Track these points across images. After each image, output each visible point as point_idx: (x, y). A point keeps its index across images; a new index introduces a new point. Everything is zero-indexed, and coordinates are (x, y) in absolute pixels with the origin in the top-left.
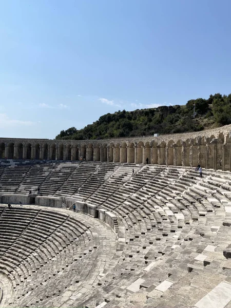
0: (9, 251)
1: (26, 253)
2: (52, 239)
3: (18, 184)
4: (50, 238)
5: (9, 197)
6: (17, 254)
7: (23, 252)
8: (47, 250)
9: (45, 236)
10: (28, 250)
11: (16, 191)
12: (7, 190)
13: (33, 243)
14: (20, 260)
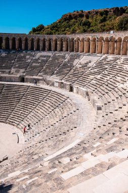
0: (14, 112)
1: (26, 113)
2: (42, 105)
3: (10, 68)
4: (40, 104)
5: (5, 77)
6: (20, 114)
7: (24, 113)
8: (40, 111)
9: (37, 103)
10: (27, 111)
11: (9, 73)
12: (3, 72)
13: (29, 107)
14: (23, 117)
